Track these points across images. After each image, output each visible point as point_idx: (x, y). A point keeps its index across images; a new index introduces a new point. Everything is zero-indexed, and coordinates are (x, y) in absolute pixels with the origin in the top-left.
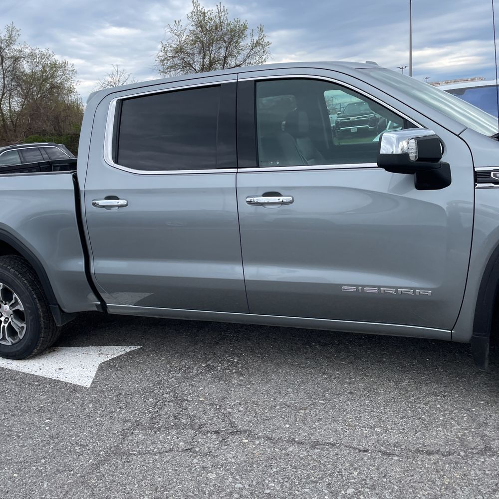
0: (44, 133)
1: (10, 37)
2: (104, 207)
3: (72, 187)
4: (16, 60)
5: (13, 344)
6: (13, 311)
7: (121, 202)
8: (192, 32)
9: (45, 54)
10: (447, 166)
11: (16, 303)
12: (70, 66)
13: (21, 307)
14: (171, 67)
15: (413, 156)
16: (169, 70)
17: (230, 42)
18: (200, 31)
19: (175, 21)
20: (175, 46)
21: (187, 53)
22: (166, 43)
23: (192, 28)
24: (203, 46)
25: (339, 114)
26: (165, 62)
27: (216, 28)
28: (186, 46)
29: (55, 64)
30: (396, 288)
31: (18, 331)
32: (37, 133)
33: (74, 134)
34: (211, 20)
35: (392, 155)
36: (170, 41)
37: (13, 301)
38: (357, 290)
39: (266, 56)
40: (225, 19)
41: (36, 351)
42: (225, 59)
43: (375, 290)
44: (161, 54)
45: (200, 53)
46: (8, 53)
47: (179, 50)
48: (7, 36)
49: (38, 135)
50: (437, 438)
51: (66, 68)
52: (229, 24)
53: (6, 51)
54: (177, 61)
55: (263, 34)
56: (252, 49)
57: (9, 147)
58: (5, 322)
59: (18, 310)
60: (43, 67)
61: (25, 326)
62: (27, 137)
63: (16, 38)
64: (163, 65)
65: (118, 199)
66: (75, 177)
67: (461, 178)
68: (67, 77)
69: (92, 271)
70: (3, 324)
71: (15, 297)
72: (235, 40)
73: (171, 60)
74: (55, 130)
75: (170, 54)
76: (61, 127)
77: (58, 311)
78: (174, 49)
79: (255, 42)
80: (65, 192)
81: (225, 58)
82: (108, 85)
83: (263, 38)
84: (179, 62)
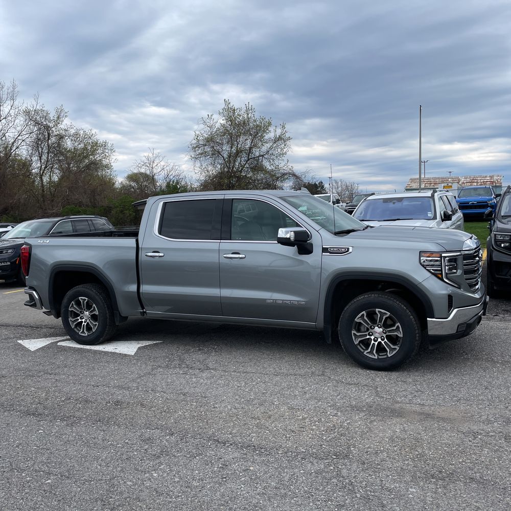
0: (80, 204)
1: (58, 118)
2: (151, 256)
3: (135, 246)
4: (61, 137)
5: (88, 335)
6: (91, 316)
7: (161, 254)
8: (223, 126)
9: (88, 133)
10: (311, 245)
11: (94, 310)
12: (109, 145)
13: (97, 313)
14: (202, 154)
15: (292, 239)
16: (200, 156)
17: (256, 135)
18: (230, 125)
19: (208, 115)
20: (206, 136)
21: (217, 142)
22: (199, 133)
23: (223, 122)
24: (231, 137)
25: (347, 203)
26: (197, 149)
27: (244, 123)
28: (216, 136)
29: (97, 143)
30: (290, 301)
31: (92, 327)
32: (74, 204)
33: (108, 207)
34: (240, 116)
35: (286, 238)
36: (203, 132)
37: (92, 309)
38: (273, 302)
39: (286, 149)
40: (252, 116)
41: (101, 339)
42: (250, 150)
43: (281, 302)
44: (194, 142)
45: (228, 143)
46: (55, 131)
47: (210, 140)
48: (56, 117)
49: (73, 206)
50: (302, 372)
51: (106, 147)
52: (255, 121)
53: (53, 129)
54: (208, 149)
55: (285, 130)
56: (275, 142)
57: (64, 217)
58: (85, 322)
59: (94, 314)
60: (85, 145)
61: (97, 324)
62: (64, 207)
63: (63, 119)
64: (195, 151)
65: (159, 252)
66: (137, 241)
67: (317, 250)
68: (106, 155)
69: (141, 291)
70: (83, 323)
71: (94, 307)
72: (260, 134)
73: (202, 148)
74: (90, 202)
75: (201, 143)
76: (96, 200)
77: (118, 314)
78: (206, 139)
79: (278, 137)
80: (130, 248)
81: (251, 148)
82: (143, 165)
83: (284, 133)
84: (209, 150)
